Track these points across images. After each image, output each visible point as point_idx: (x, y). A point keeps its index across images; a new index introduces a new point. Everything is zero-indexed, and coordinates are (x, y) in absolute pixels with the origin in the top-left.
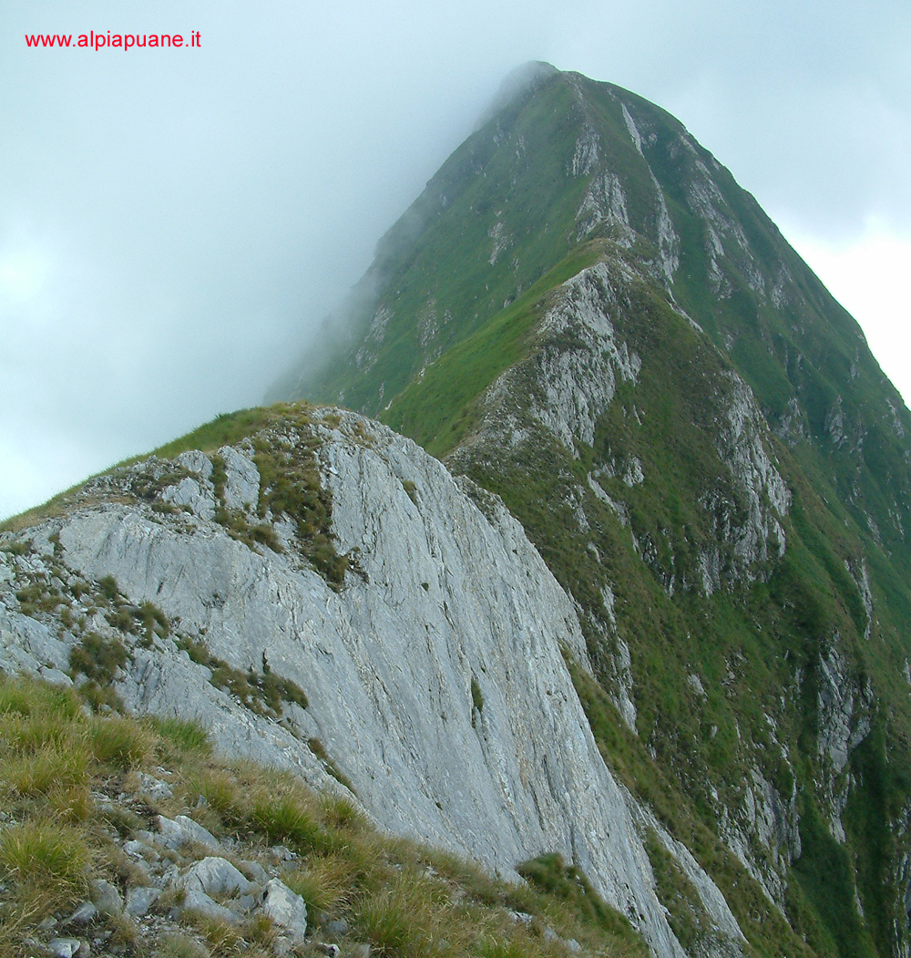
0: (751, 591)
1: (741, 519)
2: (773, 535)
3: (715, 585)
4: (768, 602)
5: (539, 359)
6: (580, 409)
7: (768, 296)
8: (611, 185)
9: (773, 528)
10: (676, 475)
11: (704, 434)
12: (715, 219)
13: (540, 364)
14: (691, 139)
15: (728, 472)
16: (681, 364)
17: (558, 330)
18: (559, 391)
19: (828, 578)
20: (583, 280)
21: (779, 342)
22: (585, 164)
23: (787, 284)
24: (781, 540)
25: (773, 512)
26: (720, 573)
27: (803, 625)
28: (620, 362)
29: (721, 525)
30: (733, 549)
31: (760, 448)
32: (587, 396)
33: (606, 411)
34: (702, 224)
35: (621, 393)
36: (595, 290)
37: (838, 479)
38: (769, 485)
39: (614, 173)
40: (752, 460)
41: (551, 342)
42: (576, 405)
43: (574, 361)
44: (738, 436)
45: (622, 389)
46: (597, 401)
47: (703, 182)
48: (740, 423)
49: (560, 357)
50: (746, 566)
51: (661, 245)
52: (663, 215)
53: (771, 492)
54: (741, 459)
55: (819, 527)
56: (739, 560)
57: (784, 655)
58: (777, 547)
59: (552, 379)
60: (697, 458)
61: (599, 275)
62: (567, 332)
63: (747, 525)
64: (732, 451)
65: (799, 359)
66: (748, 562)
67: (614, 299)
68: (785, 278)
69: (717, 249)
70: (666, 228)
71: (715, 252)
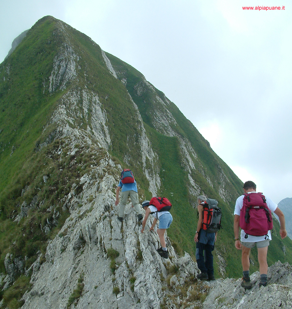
8: (90, 101)
22: (62, 80)
23: (227, 184)
39: (94, 91)
47: (162, 111)
51: (144, 165)
52: (143, 134)
68: (225, 180)
69: (190, 164)
70: (147, 147)
71: (190, 167)
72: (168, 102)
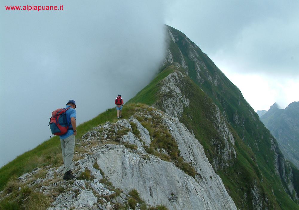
0: (228, 169)
1: (223, 147)
2: (232, 152)
3: (218, 168)
4: (233, 173)
5: (162, 100)
6: (175, 115)
7: (213, 83)
8: (168, 52)
9: (232, 149)
10: (203, 135)
11: (210, 122)
12: (197, 61)
13: (162, 102)
14: (188, 39)
15: (218, 133)
16: (201, 101)
17: (166, 91)
18: (169, 110)
19: (249, 164)
20: (171, 77)
21: (218, 95)
23: (218, 79)
24: (235, 153)
25: (232, 144)
26: (219, 164)
27: (245, 179)
28: (184, 101)
29: (218, 149)
30: (222, 156)
31: (225, 125)
32: (176, 112)
33: (182, 116)
34: (194, 62)
35: (185, 110)
36: (174, 80)
37: (238, 134)
38: (229, 136)
40: (224, 129)
41: (165, 95)
42: (174, 114)
43: (172, 101)
44: (219, 122)
45: (185, 109)
46: (179, 113)
47: (192, 51)
48: (219, 118)
49: (168, 100)
50: (226, 161)
52: (183, 60)
53: (230, 138)
54: (221, 129)
55: (243, 148)
56: (224, 160)
57: (240, 189)
58: (234, 155)
59: (167, 106)
60: (209, 129)
61: (175, 75)
62: (169, 92)
63: (225, 149)
64: (219, 126)
65: (224, 100)
66: (226, 160)
67: (180, 82)
68: (218, 77)
69: (199, 69)
70: (184, 64)
71: (198, 70)
72: (196, 47)
